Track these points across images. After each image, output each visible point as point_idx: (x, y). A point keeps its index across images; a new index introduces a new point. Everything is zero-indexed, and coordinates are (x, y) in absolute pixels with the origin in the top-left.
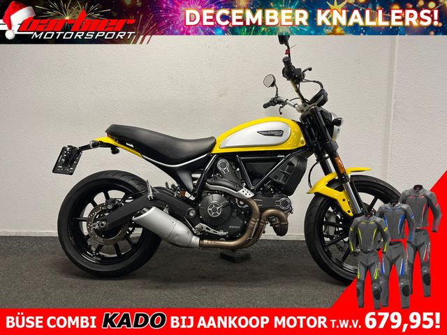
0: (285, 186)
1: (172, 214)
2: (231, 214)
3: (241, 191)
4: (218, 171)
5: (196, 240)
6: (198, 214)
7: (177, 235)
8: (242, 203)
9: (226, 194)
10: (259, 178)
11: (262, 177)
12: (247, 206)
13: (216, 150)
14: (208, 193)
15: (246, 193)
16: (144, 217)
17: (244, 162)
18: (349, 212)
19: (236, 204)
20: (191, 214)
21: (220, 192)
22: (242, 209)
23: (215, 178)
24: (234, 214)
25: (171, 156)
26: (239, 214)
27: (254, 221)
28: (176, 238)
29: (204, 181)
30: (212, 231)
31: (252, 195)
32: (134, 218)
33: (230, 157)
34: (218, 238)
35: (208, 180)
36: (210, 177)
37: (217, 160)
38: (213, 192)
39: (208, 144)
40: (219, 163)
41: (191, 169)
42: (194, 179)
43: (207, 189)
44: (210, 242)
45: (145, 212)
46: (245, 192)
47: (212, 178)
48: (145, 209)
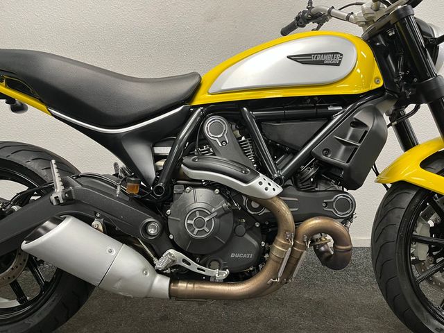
0: (348, 170)
1: (110, 230)
2: (234, 230)
3: (255, 183)
4: (205, 141)
5: (161, 284)
6: (165, 229)
7: (120, 278)
8: (255, 205)
9: (224, 190)
10: (288, 153)
11: (295, 153)
12: (266, 211)
13: (202, 98)
14: (186, 186)
15: (265, 187)
16: (47, 241)
17: (260, 121)
19: (244, 209)
20: (152, 231)
21: (211, 185)
22: (255, 218)
23: (201, 156)
24: (241, 229)
25: (110, 111)
26: (250, 229)
27: (283, 246)
28: (118, 285)
29: (179, 161)
30: (194, 267)
31: (279, 190)
32: (25, 246)
33: (231, 111)
34: (207, 280)
35: (187, 160)
36: (189, 154)
37: (203, 118)
38: (197, 184)
39: (183, 88)
40: (208, 124)
41: (153, 137)
42: (157, 158)
43: (185, 177)
44: (190, 286)
45: (47, 230)
46: (265, 185)
47: (193, 154)
48: (48, 224)
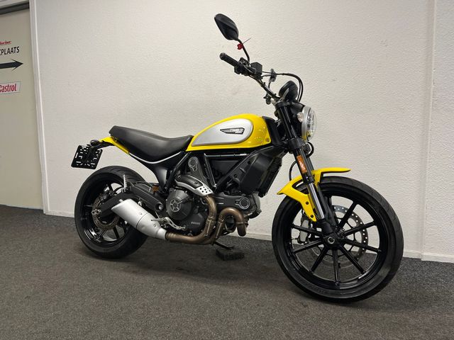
2: (192, 211)
3: (198, 189)
5: (162, 232)
6: (165, 207)
7: (143, 226)
9: (188, 191)
13: (190, 148)
15: (203, 191)
18: (312, 216)
21: (184, 189)
24: (196, 210)
27: (209, 219)
28: (143, 229)
30: (173, 225)
31: (211, 192)
37: (188, 158)
39: (182, 144)
40: (190, 160)
43: (176, 185)
48: (121, 200)
